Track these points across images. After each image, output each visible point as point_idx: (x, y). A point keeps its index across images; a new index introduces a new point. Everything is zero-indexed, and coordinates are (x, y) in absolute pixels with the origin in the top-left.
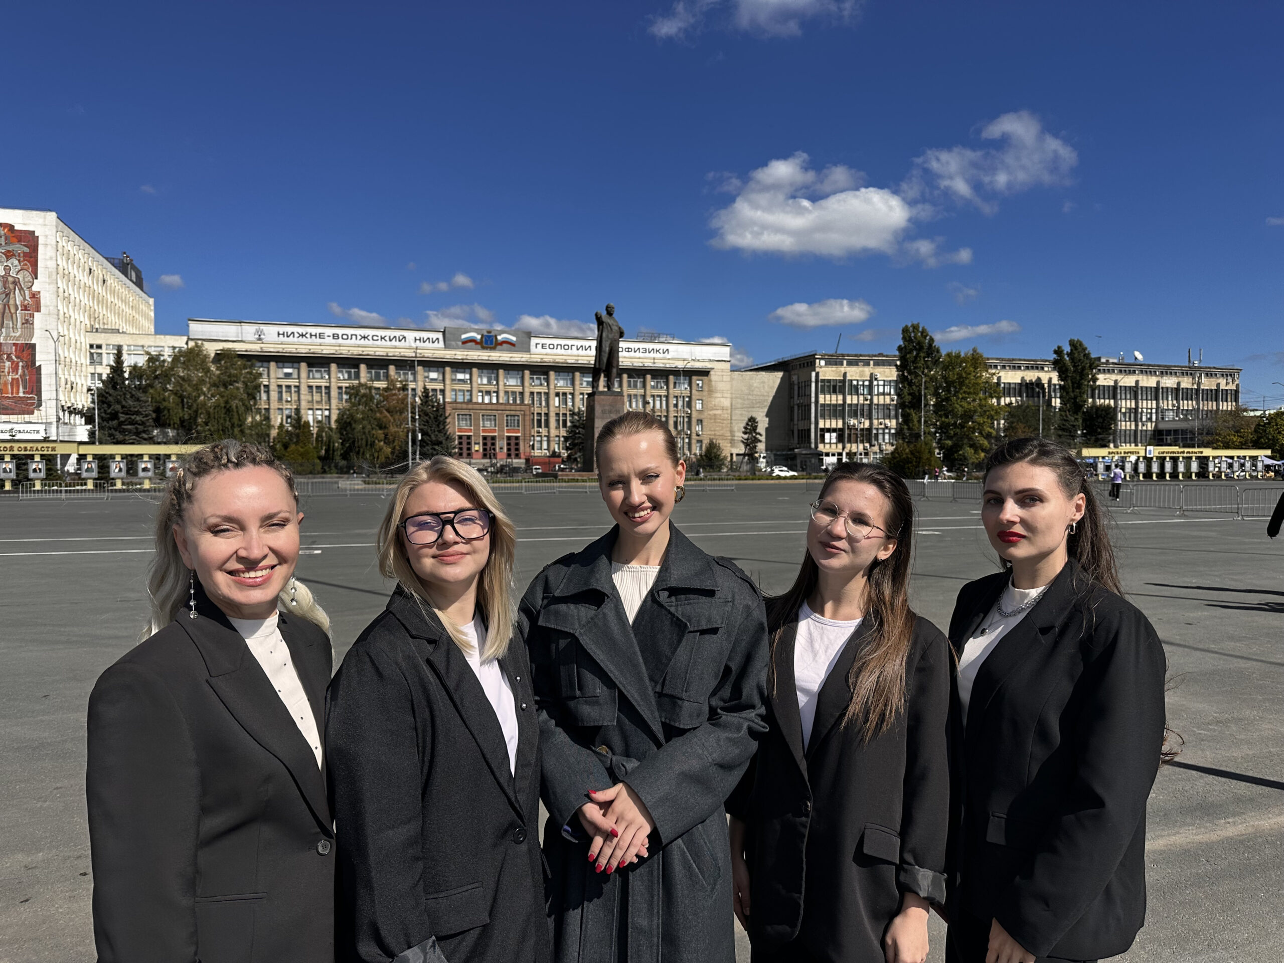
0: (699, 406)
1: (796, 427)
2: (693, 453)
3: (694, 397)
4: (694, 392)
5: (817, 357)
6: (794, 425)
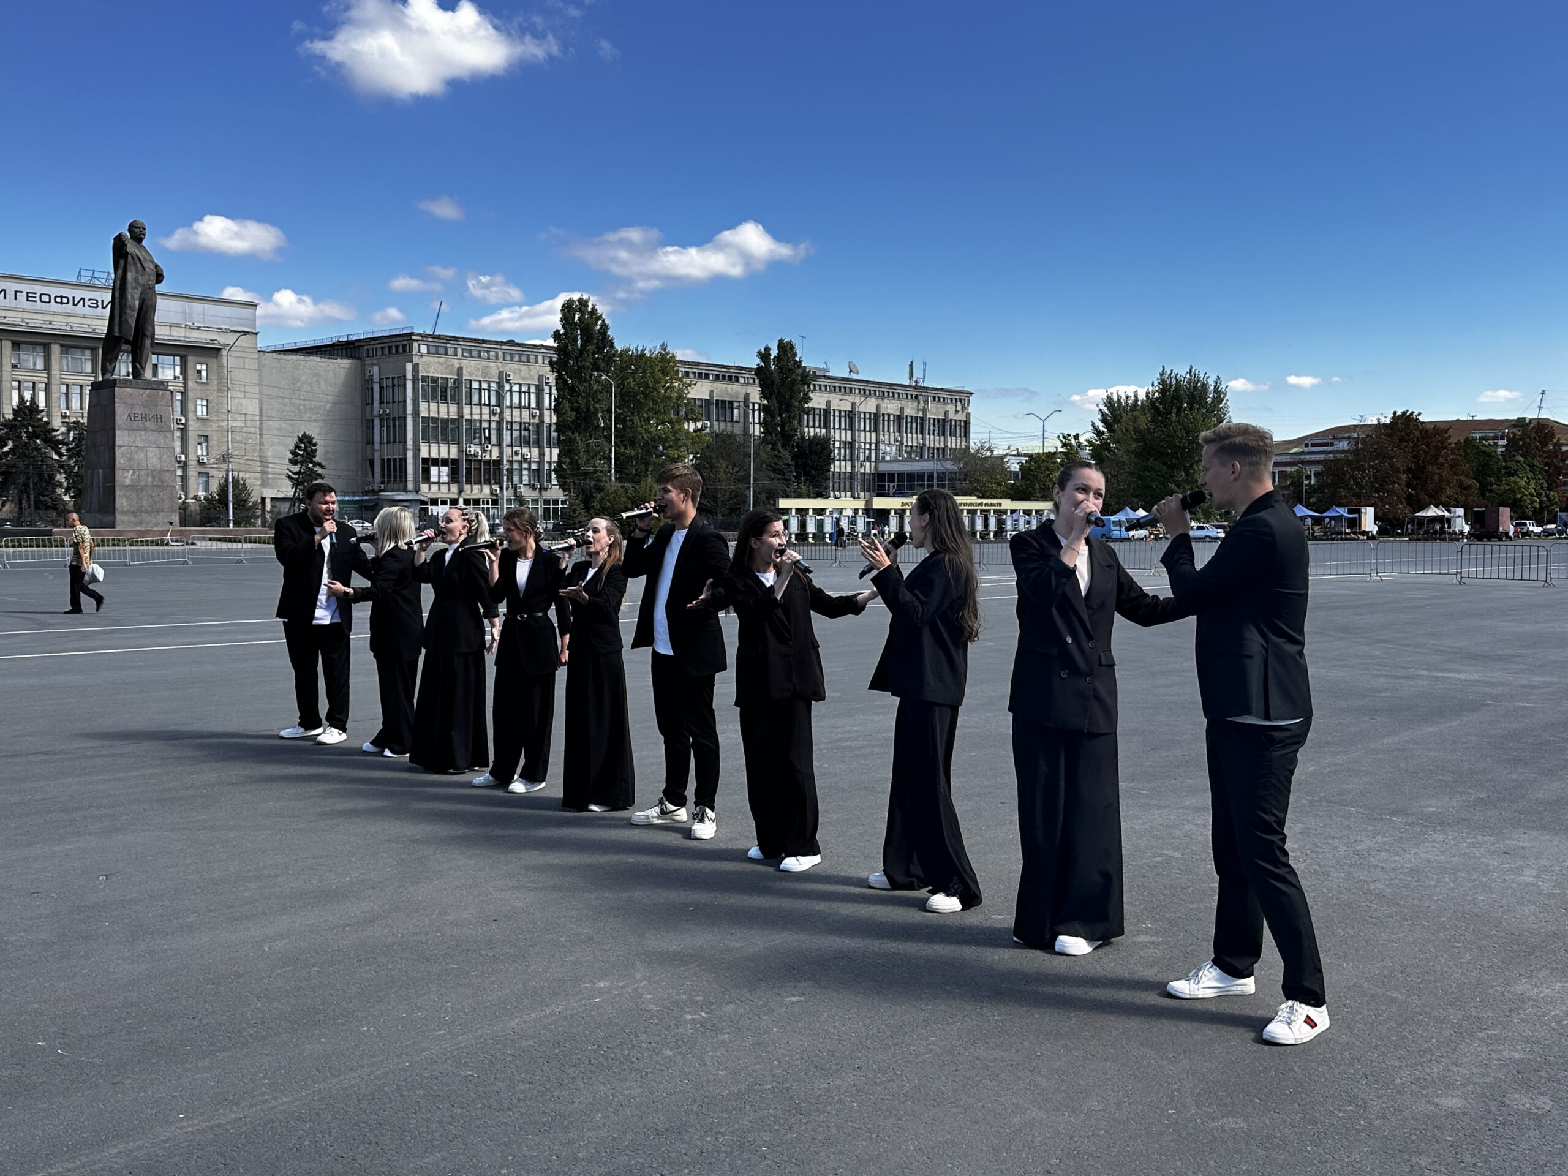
0: (201, 411)
1: (377, 456)
2: (191, 496)
3: (190, 394)
4: (191, 384)
5: (413, 337)
6: (373, 450)
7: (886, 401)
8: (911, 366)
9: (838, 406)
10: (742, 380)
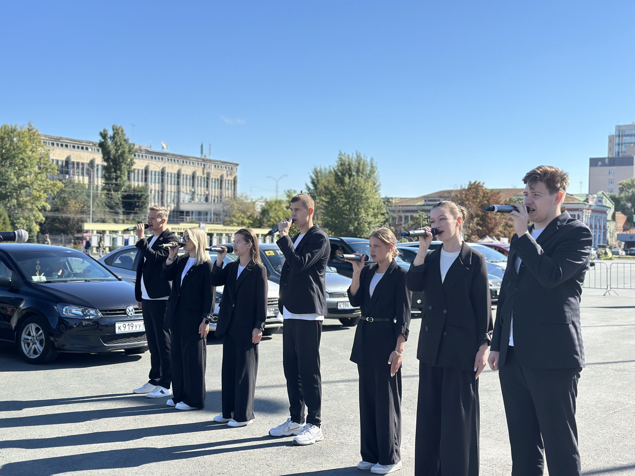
7: (185, 167)
8: (202, 146)
9: (154, 168)
10: (90, 150)
